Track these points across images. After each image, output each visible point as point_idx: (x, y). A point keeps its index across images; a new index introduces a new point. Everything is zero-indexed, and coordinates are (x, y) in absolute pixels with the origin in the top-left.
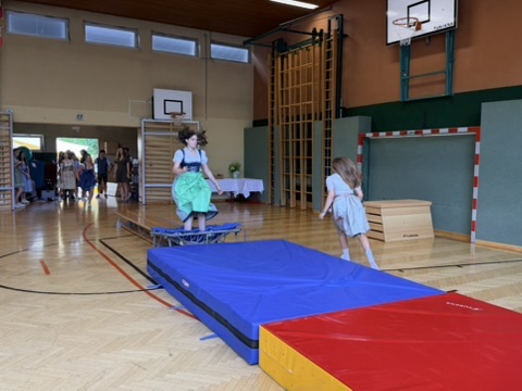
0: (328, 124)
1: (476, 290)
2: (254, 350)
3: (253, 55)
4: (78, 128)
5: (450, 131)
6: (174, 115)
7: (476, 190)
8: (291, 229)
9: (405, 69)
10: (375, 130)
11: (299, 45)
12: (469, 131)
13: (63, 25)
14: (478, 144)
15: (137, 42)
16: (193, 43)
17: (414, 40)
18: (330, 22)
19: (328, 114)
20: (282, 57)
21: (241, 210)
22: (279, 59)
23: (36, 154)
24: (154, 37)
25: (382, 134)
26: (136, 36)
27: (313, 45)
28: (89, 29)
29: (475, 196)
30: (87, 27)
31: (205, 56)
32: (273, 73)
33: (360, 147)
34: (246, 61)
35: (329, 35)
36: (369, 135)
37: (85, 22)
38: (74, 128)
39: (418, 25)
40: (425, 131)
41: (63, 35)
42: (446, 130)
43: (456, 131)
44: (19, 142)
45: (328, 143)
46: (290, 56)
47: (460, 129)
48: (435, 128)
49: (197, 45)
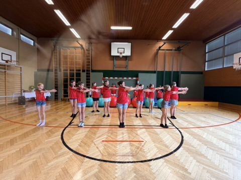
0: (88, 73)
3: (36, 44)
6: (7, 61)
12: (136, 78)
14: (138, 81)
25: (111, 78)
31: (19, 38)
34: (32, 45)
36: (106, 78)
40: (125, 78)
42: (130, 78)
45: (88, 79)
48: (127, 77)
49: (12, 31)
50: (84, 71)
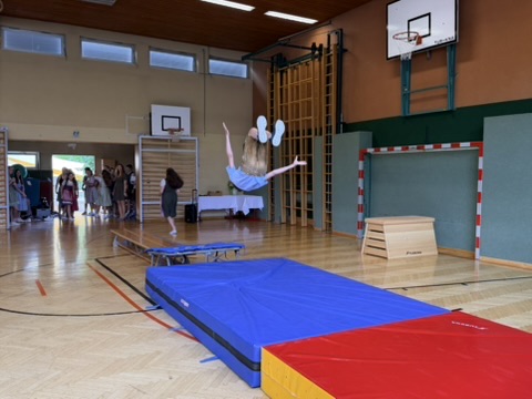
0: (328, 140)
1: (481, 309)
2: (255, 373)
3: (252, 70)
4: (74, 146)
5: (452, 146)
6: (172, 131)
7: (479, 206)
8: (291, 247)
9: (406, 83)
10: (376, 145)
11: (298, 60)
12: (472, 145)
13: (59, 41)
14: (481, 159)
15: (134, 58)
16: (191, 59)
17: (415, 54)
18: (329, 36)
19: (328, 129)
20: (282, 72)
21: (241, 228)
22: (279, 74)
23: (31, 172)
24: (151, 53)
25: (384, 150)
26: (133, 52)
27: (313, 60)
28: (85, 44)
29: (479, 212)
30: (83, 43)
31: (204, 71)
32: (272, 88)
33: (361, 163)
34: (245, 76)
35: (328, 50)
36: (371, 150)
37: (82, 38)
38: (70, 145)
39: (419, 39)
40: (427, 147)
41: (60, 51)
42: (449, 145)
43: (458, 146)
44: (14, 159)
45: (328, 159)
46: (289, 71)
47: (462, 144)
48: (437, 143)
49: (195, 61)
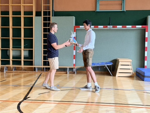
0: (47, 19)
12: (142, 27)
14: (147, 33)
47: (137, 26)
50: (38, 14)
